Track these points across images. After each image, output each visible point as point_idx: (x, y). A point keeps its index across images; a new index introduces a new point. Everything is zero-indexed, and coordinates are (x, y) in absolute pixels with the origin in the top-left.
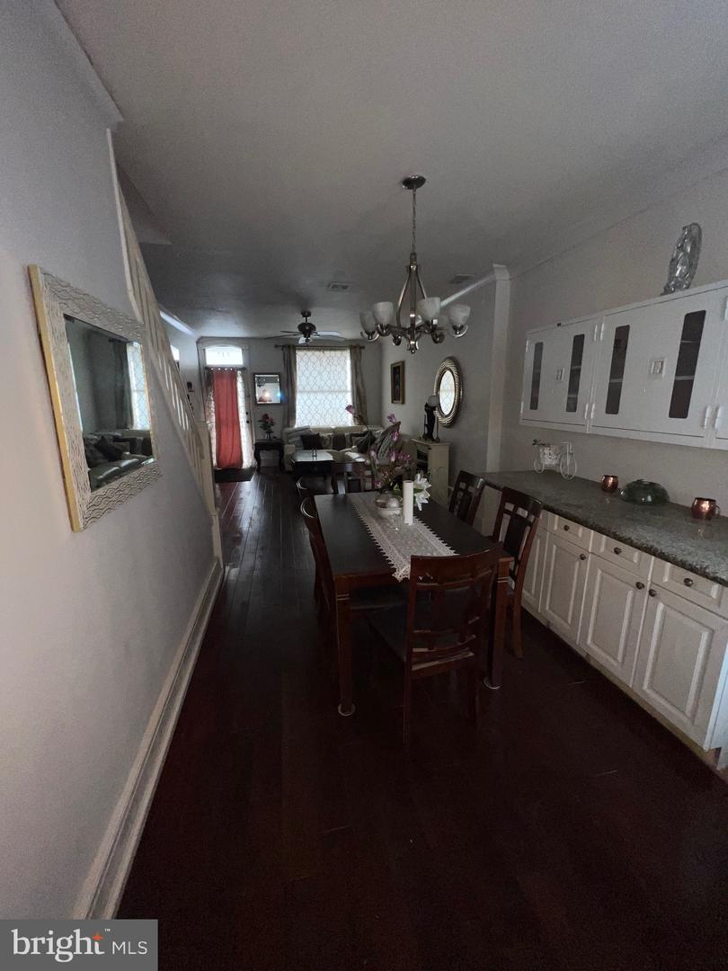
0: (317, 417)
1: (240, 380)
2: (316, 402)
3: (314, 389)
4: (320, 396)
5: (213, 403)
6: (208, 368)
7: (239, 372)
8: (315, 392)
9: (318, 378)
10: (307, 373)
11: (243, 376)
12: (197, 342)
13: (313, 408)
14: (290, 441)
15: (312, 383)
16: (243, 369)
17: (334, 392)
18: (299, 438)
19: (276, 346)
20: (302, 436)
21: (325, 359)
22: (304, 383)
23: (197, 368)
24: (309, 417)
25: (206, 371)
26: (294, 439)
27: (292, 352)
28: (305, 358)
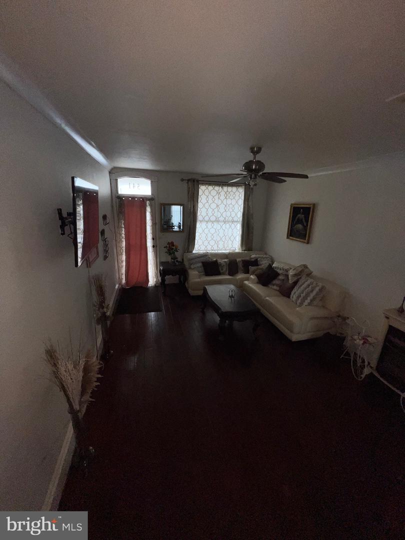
0: (212, 243)
1: (148, 209)
2: (213, 231)
3: (211, 219)
4: (216, 225)
5: (123, 229)
6: (120, 198)
7: (148, 202)
8: (213, 222)
9: (216, 210)
10: (207, 205)
11: (151, 206)
12: (110, 173)
13: (209, 235)
14: (192, 267)
15: (210, 214)
16: (151, 199)
17: (228, 222)
18: (200, 264)
19: (182, 180)
20: (203, 263)
21: (223, 193)
22: (204, 214)
23: (110, 198)
24: (206, 243)
25: (117, 200)
26: (196, 266)
27: (196, 186)
28: (207, 192)
